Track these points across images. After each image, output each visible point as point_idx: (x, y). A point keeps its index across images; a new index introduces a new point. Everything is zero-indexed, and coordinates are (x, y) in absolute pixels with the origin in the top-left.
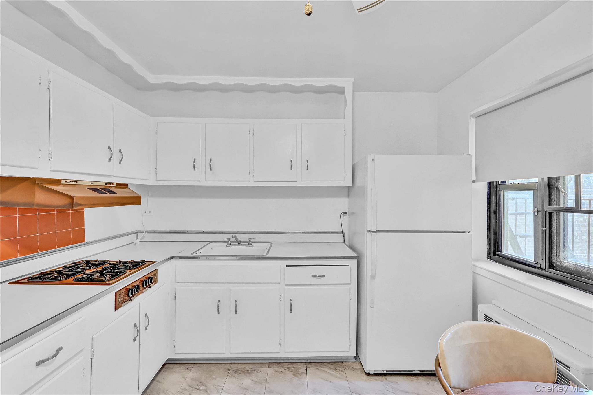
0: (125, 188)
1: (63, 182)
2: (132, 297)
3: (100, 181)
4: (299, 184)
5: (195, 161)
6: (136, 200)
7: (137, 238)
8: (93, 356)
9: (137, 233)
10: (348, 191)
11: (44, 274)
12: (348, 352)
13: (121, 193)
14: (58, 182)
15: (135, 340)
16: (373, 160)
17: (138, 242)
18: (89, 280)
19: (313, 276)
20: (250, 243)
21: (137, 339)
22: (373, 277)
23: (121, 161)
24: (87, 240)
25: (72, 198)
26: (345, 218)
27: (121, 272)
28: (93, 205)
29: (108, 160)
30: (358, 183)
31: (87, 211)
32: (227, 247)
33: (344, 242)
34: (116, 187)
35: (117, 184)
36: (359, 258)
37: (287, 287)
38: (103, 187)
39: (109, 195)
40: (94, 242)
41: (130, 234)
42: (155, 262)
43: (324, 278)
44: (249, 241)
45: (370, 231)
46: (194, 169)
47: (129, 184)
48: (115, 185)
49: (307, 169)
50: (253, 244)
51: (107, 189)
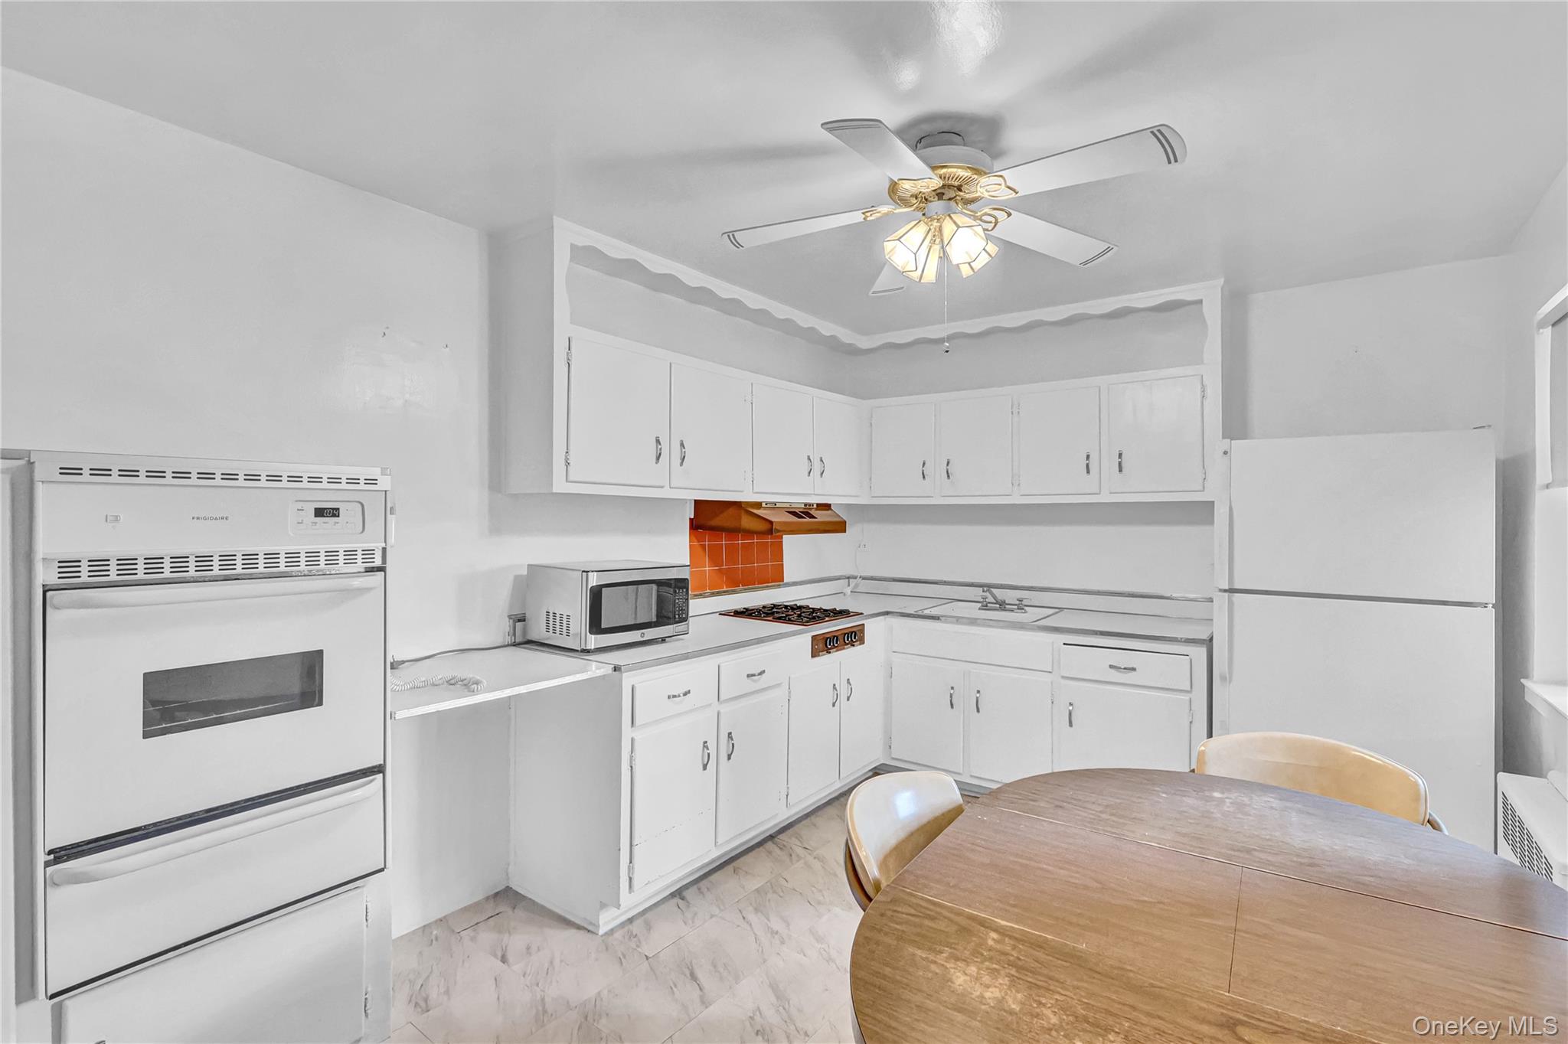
0: (828, 510)
1: (764, 505)
2: (830, 649)
3: (798, 501)
4: (1105, 498)
5: (924, 464)
6: (839, 527)
7: (849, 585)
8: (790, 697)
9: (848, 578)
11: (747, 609)
13: (821, 516)
14: (758, 505)
15: (834, 705)
16: (1226, 453)
17: (848, 591)
18: (787, 620)
19: (1112, 667)
20: (1021, 606)
21: (837, 704)
23: (822, 474)
24: (786, 580)
25: (771, 523)
27: (819, 617)
28: (791, 531)
29: (807, 474)
31: (786, 539)
32: (980, 609)
34: (816, 509)
35: (818, 505)
37: (1064, 681)
38: (801, 510)
39: (808, 519)
40: (795, 584)
41: (839, 579)
42: (862, 614)
43: (1132, 673)
44: (1018, 602)
45: (1219, 590)
46: (924, 477)
47: (834, 504)
48: (815, 506)
49: (1120, 471)
50: (1026, 608)
51: (805, 512)
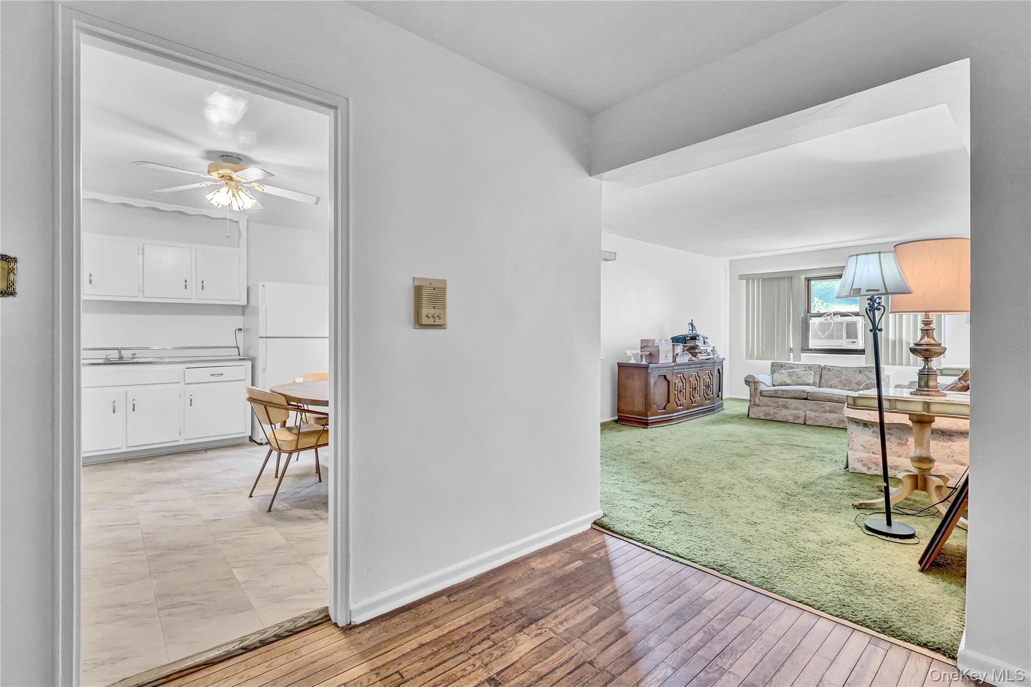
4: (194, 301)
10: (243, 310)
12: (244, 433)
16: (263, 286)
19: (211, 375)
20: (134, 358)
22: (264, 370)
26: (240, 335)
30: (252, 302)
33: (239, 355)
36: (253, 360)
37: (186, 386)
43: (222, 376)
44: (132, 356)
45: (261, 337)
49: (203, 289)
50: (137, 359)
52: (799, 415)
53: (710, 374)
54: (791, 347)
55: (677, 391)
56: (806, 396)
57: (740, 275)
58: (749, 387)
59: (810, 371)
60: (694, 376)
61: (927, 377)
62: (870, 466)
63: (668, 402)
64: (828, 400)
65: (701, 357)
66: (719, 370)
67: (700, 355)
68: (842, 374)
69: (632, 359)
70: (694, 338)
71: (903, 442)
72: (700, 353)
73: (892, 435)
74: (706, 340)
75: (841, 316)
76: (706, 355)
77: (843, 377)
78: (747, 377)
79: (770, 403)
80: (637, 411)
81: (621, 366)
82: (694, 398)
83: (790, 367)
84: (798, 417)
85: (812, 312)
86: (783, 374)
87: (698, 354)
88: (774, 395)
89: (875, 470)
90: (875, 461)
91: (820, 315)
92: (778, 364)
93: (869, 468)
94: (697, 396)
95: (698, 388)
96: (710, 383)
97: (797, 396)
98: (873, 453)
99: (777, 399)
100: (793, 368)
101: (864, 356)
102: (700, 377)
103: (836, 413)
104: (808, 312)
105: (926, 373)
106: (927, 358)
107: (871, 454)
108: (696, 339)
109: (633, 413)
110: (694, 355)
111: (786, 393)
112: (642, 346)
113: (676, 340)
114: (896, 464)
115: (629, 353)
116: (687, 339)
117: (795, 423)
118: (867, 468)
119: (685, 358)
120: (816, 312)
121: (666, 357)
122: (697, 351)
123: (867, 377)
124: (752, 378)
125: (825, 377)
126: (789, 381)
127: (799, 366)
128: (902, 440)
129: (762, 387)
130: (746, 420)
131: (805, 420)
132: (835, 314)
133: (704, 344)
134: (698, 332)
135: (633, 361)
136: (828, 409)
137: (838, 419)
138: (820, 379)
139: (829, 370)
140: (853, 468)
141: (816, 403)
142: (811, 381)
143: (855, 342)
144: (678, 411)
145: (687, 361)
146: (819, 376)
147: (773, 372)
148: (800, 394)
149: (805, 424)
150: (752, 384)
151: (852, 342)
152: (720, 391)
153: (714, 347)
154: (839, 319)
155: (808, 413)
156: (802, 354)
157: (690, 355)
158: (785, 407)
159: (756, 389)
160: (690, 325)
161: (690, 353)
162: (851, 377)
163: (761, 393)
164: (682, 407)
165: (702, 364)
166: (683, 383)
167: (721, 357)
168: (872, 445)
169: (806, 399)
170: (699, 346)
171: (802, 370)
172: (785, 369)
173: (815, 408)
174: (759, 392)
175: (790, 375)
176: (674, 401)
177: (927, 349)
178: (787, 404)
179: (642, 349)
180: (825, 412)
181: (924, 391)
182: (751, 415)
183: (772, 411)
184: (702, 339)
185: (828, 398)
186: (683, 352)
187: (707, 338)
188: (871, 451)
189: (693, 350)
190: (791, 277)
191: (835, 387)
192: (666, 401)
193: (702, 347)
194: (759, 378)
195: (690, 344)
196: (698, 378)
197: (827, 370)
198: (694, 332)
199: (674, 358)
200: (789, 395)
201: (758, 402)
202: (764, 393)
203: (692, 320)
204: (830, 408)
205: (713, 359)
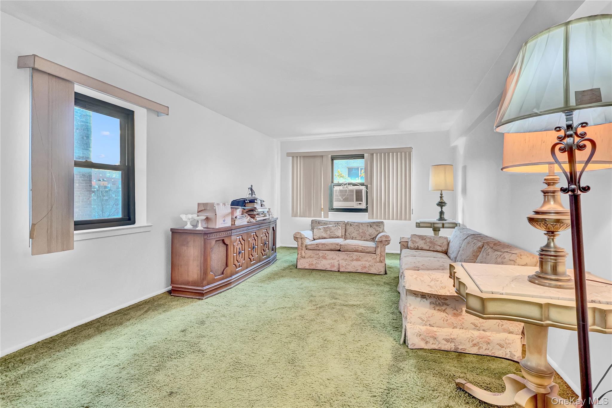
52: (334, 264)
53: (266, 233)
54: (322, 207)
55: (236, 253)
56: (339, 248)
57: (288, 153)
58: (297, 242)
59: (339, 227)
60: (253, 236)
61: (556, 260)
62: (428, 340)
63: (227, 265)
64: (355, 250)
65: (259, 218)
66: (273, 228)
67: (258, 216)
68: (360, 228)
69: (189, 224)
70: (252, 201)
71: (458, 313)
72: (257, 214)
73: (448, 305)
74: (263, 203)
75: (353, 186)
76: (263, 216)
77: (361, 231)
78: (295, 234)
79: (313, 255)
80: (192, 281)
81: (174, 232)
82: (252, 256)
83: (324, 223)
84: (334, 266)
85: (334, 183)
86: (320, 229)
87: (256, 216)
88: (316, 248)
89: (433, 344)
90: (433, 335)
91: (339, 185)
92: (316, 222)
93: (427, 342)
94: (255, 254)
95: (256, 247)
96: (266, 241)
97: (333, 248)
98: (430, 325)
99: (318, 252)
100: (326, 224)
101: (367, 213)
102: (257, 237)
103: (360, 261)
104: (332, 183)
105: (553, 253)
106: (553, 232)
107: (429, 327)
108: (254, 202)
109: (188, 283)
110: (253, 217)
111: (325, 247)
112: (200, 210)
113: (235, 203)
114: (452, 337)
115: (184, 217)
116: (246, 202)
117: (331, 271)
118: (425, 342)
119: (243, 221)
120: (337, 182)
121: (224, 221)
122: (255, 213)
123: (375, 230)
124: (300, 234)
125: (349, 231)
126: (324, 235)
127: (331, 222)
128: (457, 311)
129: (308, 242)
130: (295, 271)
131: (339, 268)
132: (349, 184)
133: (262, 206)
134: (257, 196)
135: (189, 227)
136: (355, 258)
137: (362, 266)
138: (345, 232)
139: (351, 225)
140: (413, 344)
141: (346, 253)
142: (340, 235)
143: (361, 204)
144: (237, 273)
145: (246, 223)
146: (344, 230)
147: (313, 229)
148: (335, 247)
149: (339, 271)
150: (300, 240)
151: (359, 204)
152: (274, 245)
153: (269, 209)
154: (351, 187)
155: (341, 262)
156: (329, 212)
157: (249, 217)
158: (324, 258)
159: (302, 244)
160: (250, 190)
161: (249, 215)
162: (365, 230)
163: (306, 247)
164: (241, 268)
165: (260, 224)
166: (242, 244)
167: (275, 217)
168: (429, 317)
169: (339, 250)
170: (257, 208)
171: (333, 226)
172: (321, 226)
173: (346, 257)
174: (305, 246)
175: (325, 230)
176: (232, 263)
177: (559, 220)
178: (326, 256)
179: (198, 214)
180: (353, 260)
181: (551, 280)
182: (299, 266)
183: (314, 262)
184: (259, 202)
185: (355, 249)
186: (242, 215)
187: (264, 201)
188: (428, 323)
189: (251, 213)
190: (322, 156)
191: (356, 239)
192: (225, 264)
193: (260, 209)
194: (304, 234)
195: (249, 207)
196: (256, 238)
197: (350, 225)
198: (253, 195)
199: (233, 220)
200: (327, 248)
201: (304, 254)
202: (309, 247)
203: (252, 186)
204: (357, 257)
205: (269, 219)
